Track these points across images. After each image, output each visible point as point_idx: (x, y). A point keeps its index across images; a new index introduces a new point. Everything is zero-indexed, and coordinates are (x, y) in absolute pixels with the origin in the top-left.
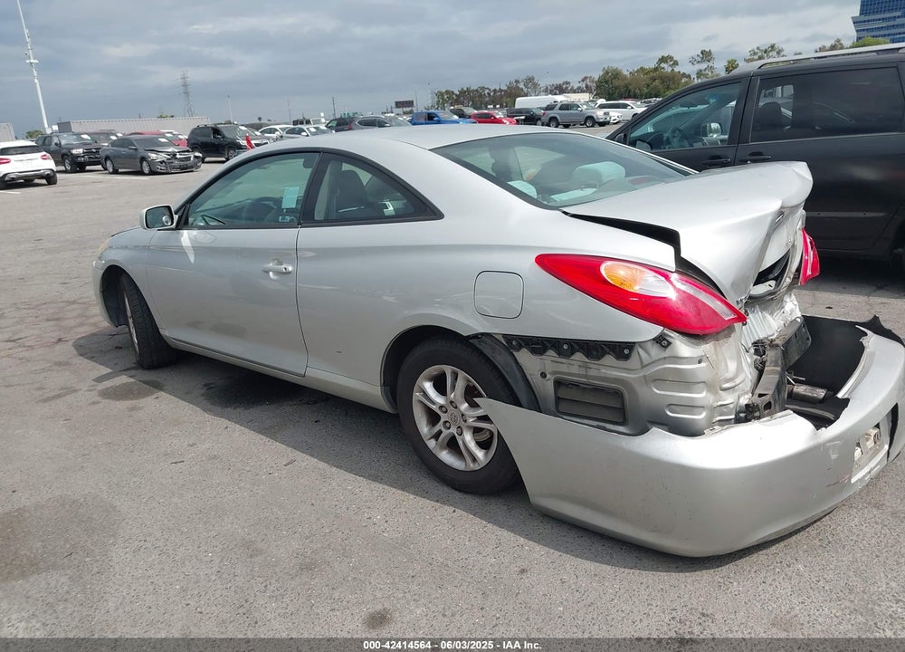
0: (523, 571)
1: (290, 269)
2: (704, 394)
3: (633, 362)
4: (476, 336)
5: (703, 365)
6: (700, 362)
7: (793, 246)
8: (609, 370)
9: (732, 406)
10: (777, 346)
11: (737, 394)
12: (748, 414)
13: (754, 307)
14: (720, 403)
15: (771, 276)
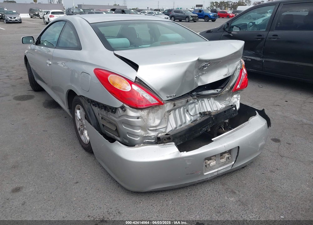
0: (77, 183)
1: (50, 63)
2: (139, 131)
3: (116, 115)
4: (81, 96)
5: (140, 120)
6: (138, 118)
7: (233, 75)
8: (111, 116)
9: (153, 137)
10: (211, 115)
11: (158, 132)
12: (159, 141)
13: (210, 98)
14: (147, 135)
15: (220, 87)
